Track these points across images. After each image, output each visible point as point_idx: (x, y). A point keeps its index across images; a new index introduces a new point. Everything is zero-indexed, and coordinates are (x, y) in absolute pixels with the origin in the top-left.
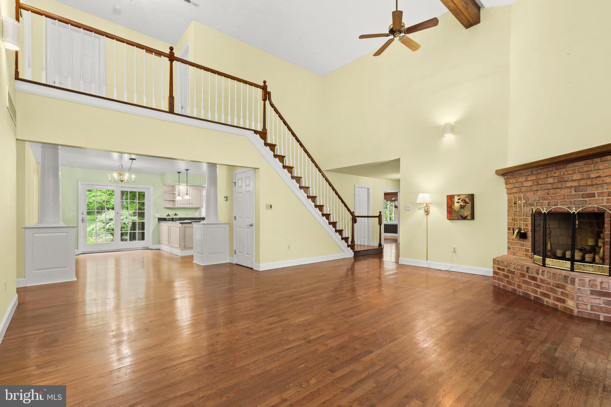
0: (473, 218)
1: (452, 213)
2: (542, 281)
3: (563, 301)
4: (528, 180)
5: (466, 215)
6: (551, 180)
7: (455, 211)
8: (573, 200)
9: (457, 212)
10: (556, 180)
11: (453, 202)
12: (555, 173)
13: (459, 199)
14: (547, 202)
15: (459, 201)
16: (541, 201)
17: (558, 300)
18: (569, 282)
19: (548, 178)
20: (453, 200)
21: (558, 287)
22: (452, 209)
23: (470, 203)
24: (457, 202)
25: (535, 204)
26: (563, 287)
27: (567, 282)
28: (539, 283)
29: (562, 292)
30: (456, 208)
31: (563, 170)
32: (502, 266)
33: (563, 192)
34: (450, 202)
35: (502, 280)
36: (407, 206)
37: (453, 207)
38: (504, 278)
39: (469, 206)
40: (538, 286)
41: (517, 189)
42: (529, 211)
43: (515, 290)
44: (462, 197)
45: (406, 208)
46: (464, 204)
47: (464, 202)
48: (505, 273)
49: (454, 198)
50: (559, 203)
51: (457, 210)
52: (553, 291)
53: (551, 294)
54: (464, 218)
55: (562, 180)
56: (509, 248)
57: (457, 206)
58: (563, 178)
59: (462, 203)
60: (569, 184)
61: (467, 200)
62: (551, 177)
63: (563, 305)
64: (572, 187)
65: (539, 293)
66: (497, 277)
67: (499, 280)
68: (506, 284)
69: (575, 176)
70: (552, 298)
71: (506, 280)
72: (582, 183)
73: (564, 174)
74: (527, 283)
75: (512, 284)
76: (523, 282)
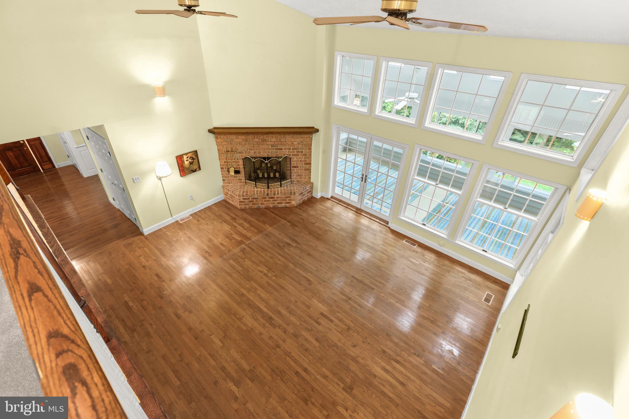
0: (200, 169)
1: (184, 170)
2: (277, 198)
4: (239, 138)
5: (195, 168)
6: (256, 140)
7: (186, 168)
8: (270, 151)
9: (188, 168)
11: (183, 162)
12: (260, 136)
13: (187, 158)
14: (253, 151)
15: (187, 159)
16: (248, 151)
17: (287, 203)
18: (293, 194)
19: (255, 138)
20: (183, 159)
21: (287, 198)
22: (183, 167)
23: (196, 159)
24: (186, 161)
25: (244, 152)
26: (290, 197)
27: (292, 195)
28: (275, 199)
29: (289, 199)
30: (186, 165)
31: (266, 135)
32: (247, 197)
33: (264, 146)
34: (181, 162)
35: (248, 204)
36: (135, 178)
37: (184, 165)
39: (196, 160)
40: (275, 200)
41: (227, 143)
42: (240, 156)
43: (259, 206)
44: (189, 155)
45: (135, 181)
46: (192, 160)
47: (191, 159)
49: (183, 158)
50: (262, 152)
51: (188, 167)
52: (284, 200)
53: (283, 202)
54: (195, 171)
55: (264, 140)
56: (223, 180)
57: (187, 163)
59: (190, 160)
60: (268, 143)
61: (194, 157)
62: (257, 138)
63: (290, 204)
64: (270, 144)
65: (276, 203)
66: (243, 203)
67: (244, 205)
68: (251, 205)
69: (272, 139)
70: (284, 203)
71: (251, 203)
72: (276, 143)
73: (266, 137)
74: (268, 201)
75: (256, 204)
76: (265, 201)
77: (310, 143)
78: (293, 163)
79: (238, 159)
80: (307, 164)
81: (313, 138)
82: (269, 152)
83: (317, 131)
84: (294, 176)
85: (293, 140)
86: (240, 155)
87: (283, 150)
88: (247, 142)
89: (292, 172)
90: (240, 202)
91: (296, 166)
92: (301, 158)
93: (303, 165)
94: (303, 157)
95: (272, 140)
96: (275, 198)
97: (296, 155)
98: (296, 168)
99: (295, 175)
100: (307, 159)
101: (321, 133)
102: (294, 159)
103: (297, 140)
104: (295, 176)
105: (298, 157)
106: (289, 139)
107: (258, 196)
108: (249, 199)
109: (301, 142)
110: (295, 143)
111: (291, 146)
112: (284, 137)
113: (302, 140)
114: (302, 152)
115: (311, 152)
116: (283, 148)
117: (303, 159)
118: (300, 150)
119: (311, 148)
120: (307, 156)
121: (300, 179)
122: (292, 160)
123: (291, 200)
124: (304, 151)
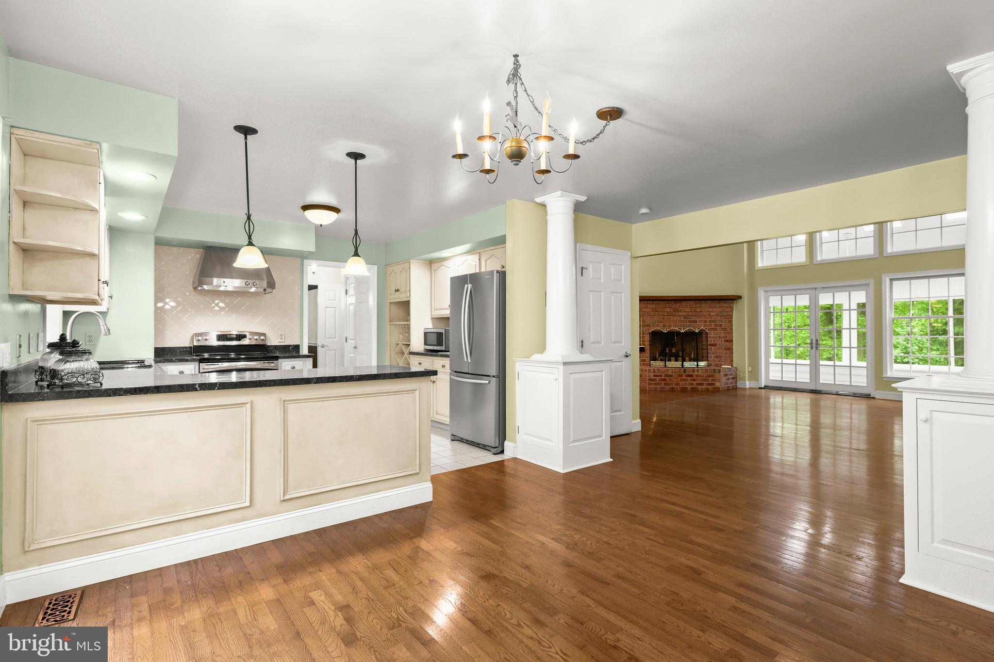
2: (697, 376)
3: (713, 384)
6: (668, 310)
10: (672, 310)
12: (672, 305)
14: (662, 324)
16: (657, 323)
17: (710, 384)
18: (717, 372)
19: (666, 307)
21: (709, 377)
25: (652, 325)
26: (713, 376)
29: (712, 379)
31: (679, 304)
32: (659, 373)
33: (675, 318)
35: (659, 384)
38: (661, 382)
40: (694, 380)
43: (673, 388)
48: (663, 378)
52: (705, 380)
55: (676, 310)
58: (678, 309)
60: (681, 314)
62: (669, 307)
63: (713, 386)
64: (683, 315)
65: (695, 384)
66: (653, 382)
67: (655, 384)
68: (663, 386)
69: (686, 308)
70: (705, 384)
71: (664, 382)
72: (690, 314)
73: (679, 307)
74: (685, 380)
75: (668, 384)
76: (681, 380)
77: (730, 314)
78: (711, 341)
79: (645, 333)
80: (727, 341)
81: (734, 308)
82: (681, 325)
83: (740, 297)
84: (711, 357)
85: (710, 310)
86: (647, 328)
87: (698, 323)
88: (657, 313)
89: (709, 351)
90: (650, 380)
91: (713, 344)
92: (720, 333)
93: (723, 343)
94: (723, 332)
95: (686, 310)
96: (694, 376)
97: (713, 329)
98: (713, 346)
99: (712, 355)
100: (727, 335)
101: (745, 300)
102: (712, 334)
103: (716, 309)
104: (713, 357)
105: (717, 332)
106: (705, 307)
107: (672, 372)
108: (661, 376)
109: (721, 312)
110: (712, 314)
111: (707, 318)
112: (701, 306)
113: (720, 309)
114: (721, 325)
115: (732, 325)
116: (698, 320)
117: (723, 335)
118: (718, 323)
119: (732, 321)
120: (728, 331)
121: (719, 362)
122: (708, 336)
123: (715, 380)
124: (723, 324)
